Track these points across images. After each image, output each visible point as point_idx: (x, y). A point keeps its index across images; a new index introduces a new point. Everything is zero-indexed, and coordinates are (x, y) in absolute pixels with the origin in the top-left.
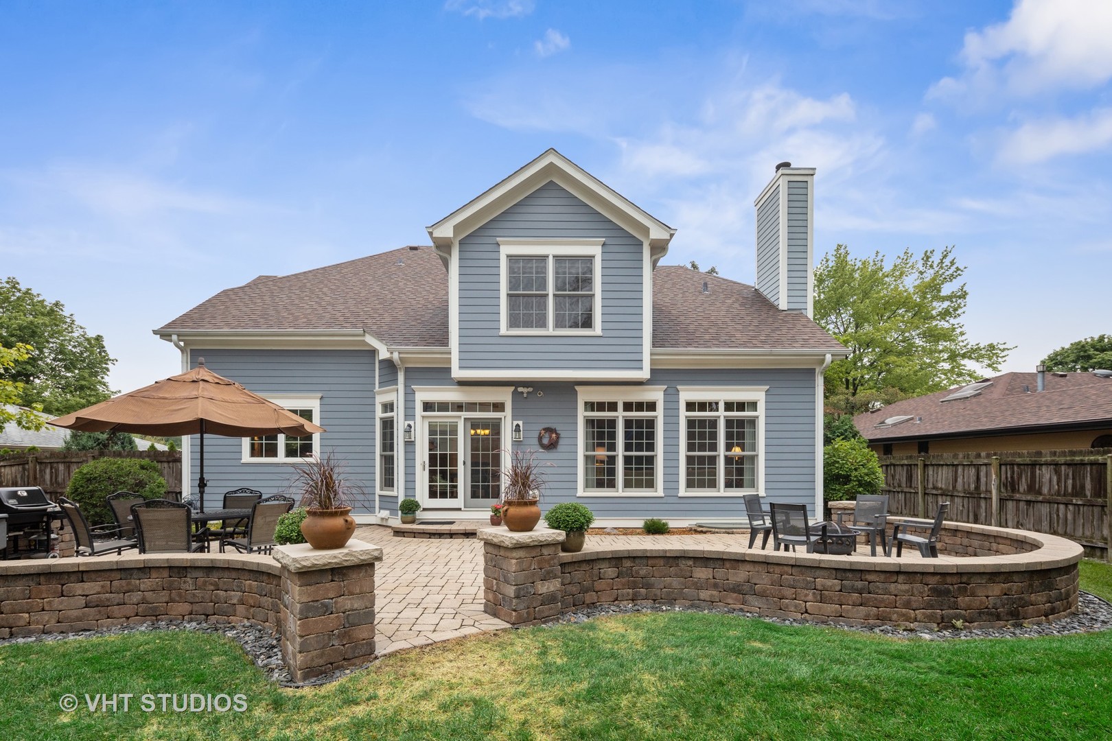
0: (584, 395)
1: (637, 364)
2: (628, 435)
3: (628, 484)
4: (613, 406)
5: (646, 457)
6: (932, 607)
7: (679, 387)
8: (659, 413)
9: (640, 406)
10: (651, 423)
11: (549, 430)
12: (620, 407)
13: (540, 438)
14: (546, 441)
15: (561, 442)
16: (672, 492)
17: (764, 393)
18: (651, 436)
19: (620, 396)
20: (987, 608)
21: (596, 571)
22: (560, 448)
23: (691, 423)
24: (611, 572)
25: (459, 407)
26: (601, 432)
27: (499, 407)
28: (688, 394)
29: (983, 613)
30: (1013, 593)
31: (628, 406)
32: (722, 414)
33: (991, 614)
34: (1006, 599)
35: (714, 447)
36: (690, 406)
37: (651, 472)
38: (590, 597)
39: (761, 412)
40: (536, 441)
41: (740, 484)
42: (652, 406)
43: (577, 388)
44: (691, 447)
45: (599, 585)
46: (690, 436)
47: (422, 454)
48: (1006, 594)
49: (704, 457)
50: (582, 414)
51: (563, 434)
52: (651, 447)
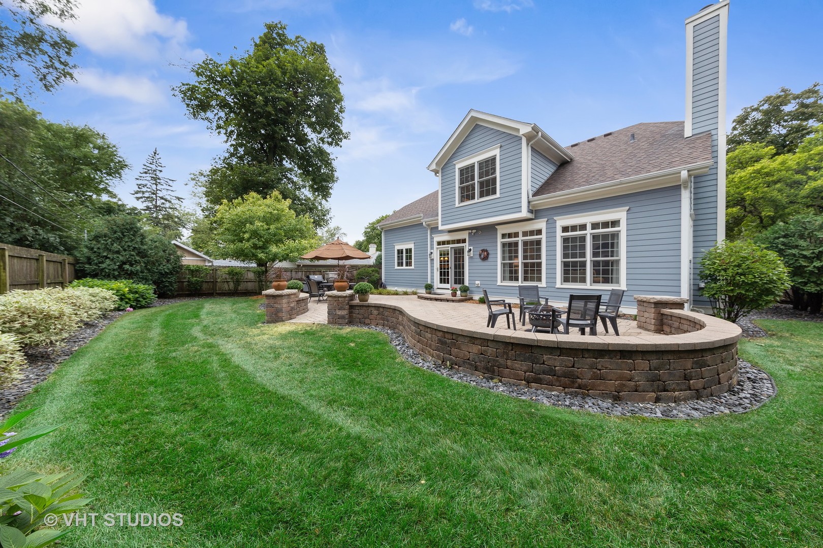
0: (501, 230)
1: (518, 209)
2: (525, 251)
3: (526, 279)
4: (516, 235)
5: (537, 263)
6: (439, 350)
7: (555, 218)
8: (543, 237)
9: (532, 233)
10: (539, 243)
11: (483, 251)
12: (521, 234)
13: (480, 255)
14: (482, 256)
15: (490, 256)
16: (552, 285)
17: (626, 212)
18: (539, 250)
19: (520, 228)
20: (469, 360)
21: (369, 311)
22: (490, 259)
23: (565, 240)
24: (375, 312)
25: (448, 242)
26: (510, 249)
27: (464, 241)
28: (562, 221)
29: (466, 362)
30: (488, 354)
31: (525, 234)
32: (589, 231)
33: (471, 365)
34: (482, 357)
35: (583, 255)
36: (565, 229)
37: (540, 272)
38: (367, 321)
39: (623, 228)
40: (478, 256)
41: (606, 281)
42: (539, 232)
43: (496, 227)
44: (565, 256)
45: (371, 317)
46: (565, 248)
47: (437, 264)
48: (482, 354)
49: (577, 262)
50: (500, 240)
51: (490, 252)
52: (539, 257)
